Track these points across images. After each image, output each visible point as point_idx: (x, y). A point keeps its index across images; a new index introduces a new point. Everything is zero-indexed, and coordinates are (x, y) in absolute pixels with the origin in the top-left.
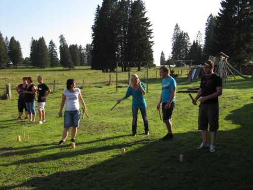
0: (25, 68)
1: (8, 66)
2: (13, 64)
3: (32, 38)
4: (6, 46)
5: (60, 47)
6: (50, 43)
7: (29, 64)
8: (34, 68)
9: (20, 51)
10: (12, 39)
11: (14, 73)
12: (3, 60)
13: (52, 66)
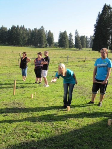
0: (55, 48)
1: (46, 46)
2: (49, 46)
3: (60, 31)
4: (46, 36)
5: (75, 37)
6: (70, 34)
7: (57, 46)
8: (60, 48)
9: (53, 38)
10: (49, 32)
11: (49, 50)
12: (44, 43)
13: (70, 47)
